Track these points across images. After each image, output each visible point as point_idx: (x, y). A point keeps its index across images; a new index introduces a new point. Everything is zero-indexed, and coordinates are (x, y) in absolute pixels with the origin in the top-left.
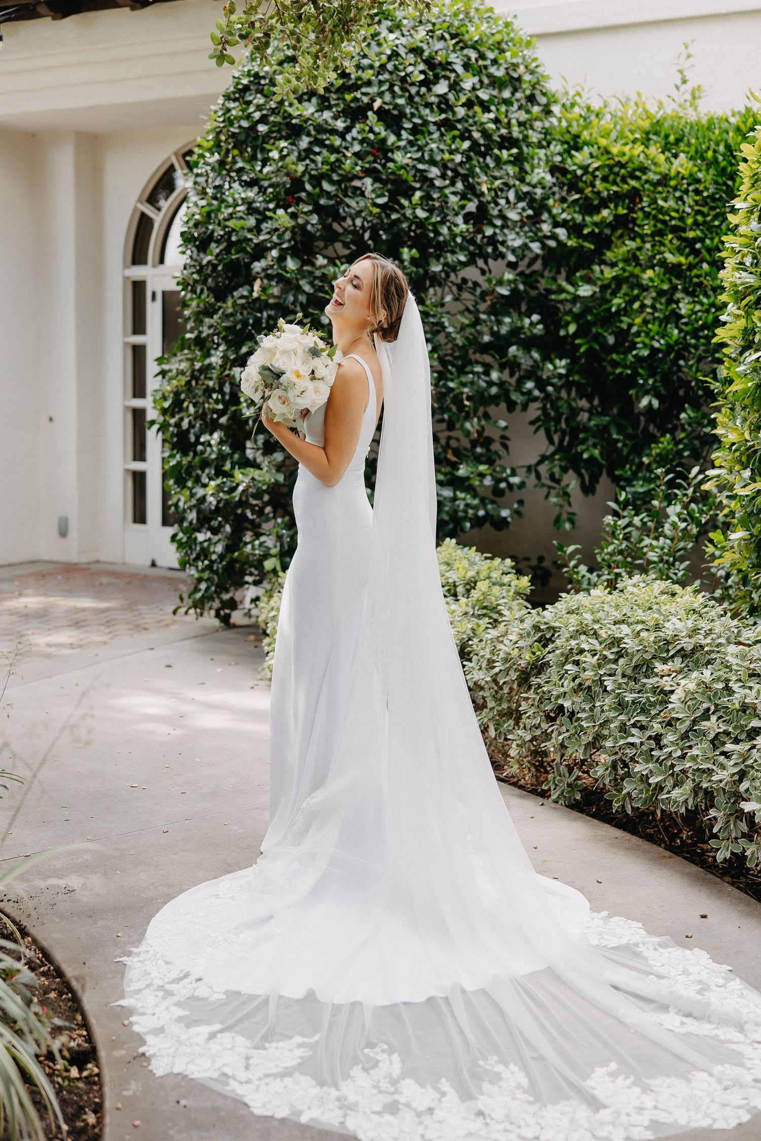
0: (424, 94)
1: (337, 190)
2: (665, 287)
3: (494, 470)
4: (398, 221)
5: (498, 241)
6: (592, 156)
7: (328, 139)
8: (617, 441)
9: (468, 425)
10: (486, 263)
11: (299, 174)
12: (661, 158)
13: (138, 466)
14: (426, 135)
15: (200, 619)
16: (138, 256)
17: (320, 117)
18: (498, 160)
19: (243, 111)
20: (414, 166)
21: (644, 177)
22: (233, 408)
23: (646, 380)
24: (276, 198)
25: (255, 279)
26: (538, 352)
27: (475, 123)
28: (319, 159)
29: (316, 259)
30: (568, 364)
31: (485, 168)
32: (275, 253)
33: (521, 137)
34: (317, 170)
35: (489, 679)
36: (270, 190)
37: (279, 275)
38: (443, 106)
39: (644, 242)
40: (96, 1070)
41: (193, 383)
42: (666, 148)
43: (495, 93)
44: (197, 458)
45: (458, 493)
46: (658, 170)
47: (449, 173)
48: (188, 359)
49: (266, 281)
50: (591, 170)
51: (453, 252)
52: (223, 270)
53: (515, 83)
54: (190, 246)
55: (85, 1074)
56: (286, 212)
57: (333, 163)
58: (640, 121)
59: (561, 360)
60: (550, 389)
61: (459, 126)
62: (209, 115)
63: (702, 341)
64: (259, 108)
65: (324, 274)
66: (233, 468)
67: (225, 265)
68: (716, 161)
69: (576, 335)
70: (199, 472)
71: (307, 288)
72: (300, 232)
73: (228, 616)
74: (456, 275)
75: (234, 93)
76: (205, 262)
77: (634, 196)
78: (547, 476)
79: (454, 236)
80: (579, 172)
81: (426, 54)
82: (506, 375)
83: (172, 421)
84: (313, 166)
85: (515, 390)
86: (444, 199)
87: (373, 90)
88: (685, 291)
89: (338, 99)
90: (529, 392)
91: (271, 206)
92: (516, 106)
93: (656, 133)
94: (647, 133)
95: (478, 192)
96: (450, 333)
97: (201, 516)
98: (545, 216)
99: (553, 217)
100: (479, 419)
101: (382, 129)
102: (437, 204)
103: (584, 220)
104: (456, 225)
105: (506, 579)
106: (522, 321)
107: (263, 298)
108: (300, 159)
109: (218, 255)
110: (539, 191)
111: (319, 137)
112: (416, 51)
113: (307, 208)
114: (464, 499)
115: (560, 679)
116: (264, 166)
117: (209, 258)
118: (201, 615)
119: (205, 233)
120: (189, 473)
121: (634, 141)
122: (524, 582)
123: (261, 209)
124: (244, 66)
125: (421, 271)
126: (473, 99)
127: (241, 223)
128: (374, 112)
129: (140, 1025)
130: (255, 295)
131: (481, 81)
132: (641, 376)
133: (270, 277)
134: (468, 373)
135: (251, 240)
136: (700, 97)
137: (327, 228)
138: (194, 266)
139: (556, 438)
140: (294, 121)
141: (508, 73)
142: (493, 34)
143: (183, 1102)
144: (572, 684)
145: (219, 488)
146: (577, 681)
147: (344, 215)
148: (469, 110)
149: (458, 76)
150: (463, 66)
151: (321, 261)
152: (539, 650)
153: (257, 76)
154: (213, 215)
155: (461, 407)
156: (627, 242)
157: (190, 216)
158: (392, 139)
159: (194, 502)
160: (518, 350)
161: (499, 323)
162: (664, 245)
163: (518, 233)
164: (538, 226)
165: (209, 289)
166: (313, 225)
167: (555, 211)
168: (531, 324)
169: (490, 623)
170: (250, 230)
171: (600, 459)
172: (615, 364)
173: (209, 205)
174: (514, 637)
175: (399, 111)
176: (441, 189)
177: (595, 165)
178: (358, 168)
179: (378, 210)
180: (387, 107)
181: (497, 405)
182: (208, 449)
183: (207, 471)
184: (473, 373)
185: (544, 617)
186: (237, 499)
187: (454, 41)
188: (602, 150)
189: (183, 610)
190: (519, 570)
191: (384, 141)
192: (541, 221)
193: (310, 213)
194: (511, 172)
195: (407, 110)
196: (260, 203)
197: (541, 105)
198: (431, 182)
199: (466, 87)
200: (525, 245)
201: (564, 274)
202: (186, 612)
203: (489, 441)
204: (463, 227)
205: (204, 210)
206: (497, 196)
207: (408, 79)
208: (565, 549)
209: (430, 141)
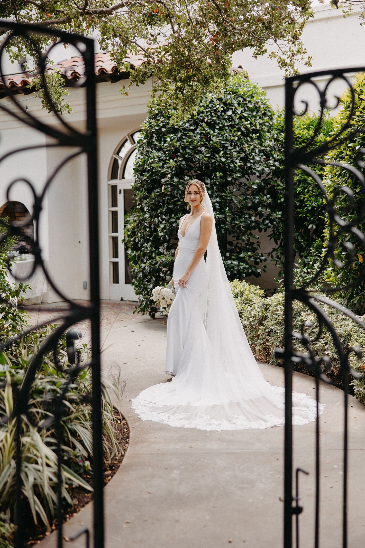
0: (223, 115)
1: (192, 152)
3: (255, 255)
4: (215, 162)
5: (253, 168)
7: (188, 133)
8: (301, 242)
9: (244, 238)
10: (249, 176)
11: (178, 146)
13: (115, 260)
14: (224, 130)
15: (143, 316)
16: (114, 176)
17: (185, 125)
18: (252, 139)
20: (220, 142)
22: (156, 233)
23: (310, 218)
24: (169, 155)
25: (163, 185)
26: (270, 209)
27: (243, 125)
28: (185, 141)
29: (185, 177)
30: (282, 213)
31: (247, 141)
32: (169, 176)
33: (260, 129)
34: (184, 145)
35: (248, 324)
36: (167, 152)
37: (171, 183)
38: (230, 119)
40: (125, 422)
41: (140, 225)
43: (250, 113)
44: (142, 253)
45: (240, 263)
47: (233, 144)
48: (137, 216)
49: (166, 186)
51: (236, 173)
52: (150, 182)
53: (257, 109)
54: (137, 174)
55: (122, 423)
56: (173, 160)
57: (190, 142)
58: (306, 121)
59: (279, 212)
60: (275, 223)
61: (237, 127)
62: (143, 125)
64: (162, 122)
66: (155, 256)
67: (151, 180)
69: (284, 202)
70: (143, 258)
71: (182, 188)
72: (179, 168)
73: (154, 315)
74: (238, 181)
75: (152, 116)
76: (143, 180)
78: (276, 256)
79: (236, 167)
81: (224, 100)
82: (257, 219)
83: (132, 239)
84: (183, 143)
85: (262, 224)
86: (231, 154)
87: (204, 115)
89: (191, 119)
90: (267, 224)
91: (168, 158)
92: (258, 118)
93: (312, 125)
94: (309, 125)
95: (244, 151)
96: (235, 203)
97: (144, 275)
98: (271, 158)
99: (274, 158)
100: (248, 235)
101: (208, 129)
102: (229, 156)
104: (236, 163)
105: (256, 292)
106: (263, 197)
107: (165, 192)
108: (178, 141)
109: (148, 177)
110: (268, 149)
111: (185, 132)
112: (220, 99)
114: (243, 265)
115: (271, 320)
116: (165, 143)
117: (145, 178)
118: (144, 314)
119: (143, 168)
120: (139, 259)
121: (304, 129)
122: (262, 292)
123: (164, 159)
125: (224, 181)
126: (242, 116)
127: (157, 165)
128: (205, 123)
129: (137, 412)
130: (163, 191)
131: (245, 109)
132: (308, 217)
133: (168, 185)
134: (243, 218)
135: (160, 171)
137: (188, 165)
138: (139, 181)
139: (279, 242)
140: (175, 127)
141: (255, 106)
142: (249, 91)
143: (151, 426)
144: (275, 322)
145: (151, 264)
146: (277, 321)
147: (195, 161)
148: (240, 120)
149: (236, 108)
150: (237, 104)
152: (265, 312)
154: (146, 162)
155: (241, 231)
157: (136, 162)
158: (212, 132)
159: (141, 269)
160: (262, 208)
162: (316, 168)
163: (260, 165)
165: (145, 189)
166: (183, 165)
167: (275, 156)
168: (267, 199)
169: (249, 305)
170: (160, 167)
172: (300, 213)
173: (144, 158)
174: (257, 309)
175: (214, 122)
176: (230, 150)
178: (199, 144)
179: (207, 159)
180: (209, 121)
181: (255, 229)
182: (146, 249)
183: (146, 258)
184: (245, 218)
185: (267, 301)
186: (157, 267)
187: (234, 95)
189: (137, 312)
190: (261, 289)
191: (209, 133)
192: (269, 160)
193: (182, 160)
194: (257, 142)
195: (217, 122)
196: (163, 157)
197: (268, 116)
198: (226, 148)
199: (239, 112)
200: (263, 169)
201: (280, 179)
202: (138, 313)
203: (252, 244)
204: (239, 164)
205: (143, 160)
206: (252, 152)
207: (217, 110)
208: (279, 281)
209: (226, 133)
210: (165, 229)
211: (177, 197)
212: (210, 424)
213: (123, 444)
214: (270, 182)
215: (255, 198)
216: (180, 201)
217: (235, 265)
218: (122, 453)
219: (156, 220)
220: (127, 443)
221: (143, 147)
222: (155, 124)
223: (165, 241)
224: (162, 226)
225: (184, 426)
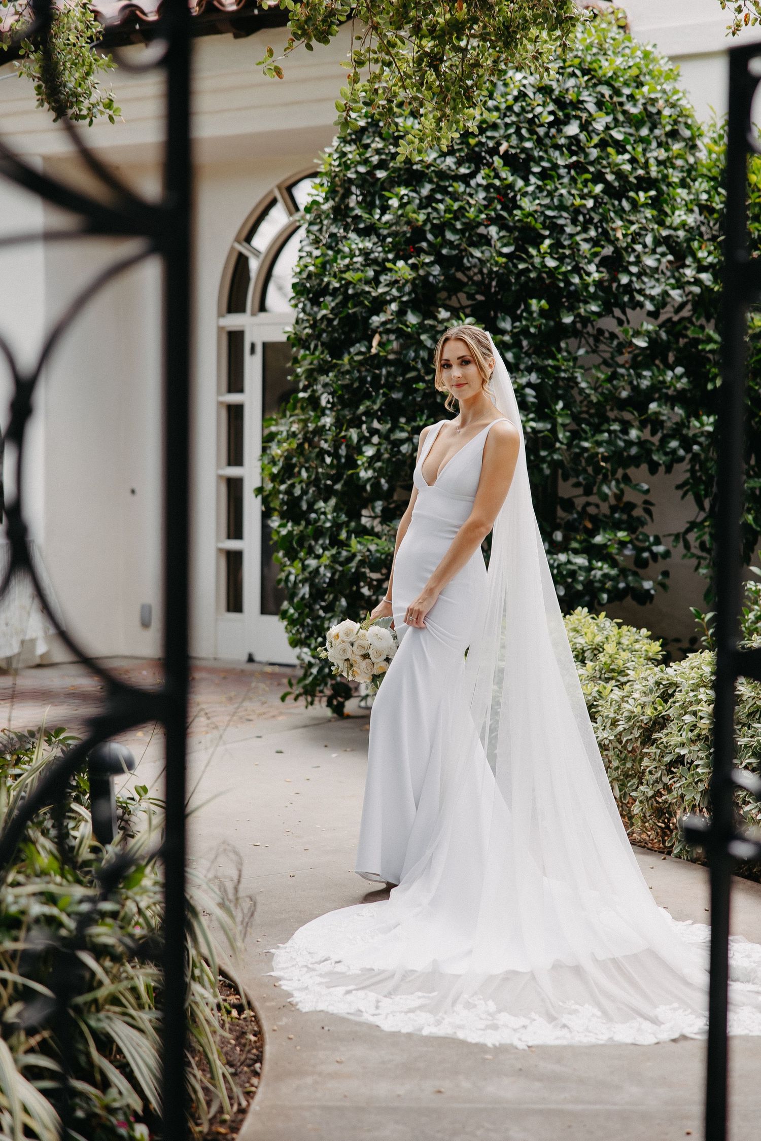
0: (554, 136)
1: (460, 239)
3: (637, 539)
4: (527, 270)
5: (635, 289)
7: (451, 186)
9: (605, 489)
10: (624, 313)
11: (420, 223)
13: (233, 545)
14: (556, 179)
15: (310, 707)
16: (235, 303)
17: (442, 163)
18: (634, 204)
19: (360, 155)
20: (542, 213)
22: (350, 472)
24: (394, 247)
25: (375, 332)
26: (682, 407)
27: (609, 164)
28: (441, 207)
29: (439, 312)
30: (716, 421)
31: (620, 212)
32: (394, 307)
33: (660, 176)
34: (439, 218)
35: (612, 738)
36: (389, 240)
37: (398, 329)
38: (574, 148)
40: (252, 1014)
41: (306, 446)
43: (631, 131)
44: (310, 527)
45: (594, 562)
47: (581, 218)
49: (385, 336)
51: (586, 302)
52: (338, 324)
53: (651, 118)
54: (302, 299)
55: (243, 1016)
56: (406, 263)
57: (456, 211)
59: (708, 416)
60: (696, 448)
61: (592, 169)
62: (322, 159)
64: (378, 152)
67: (341, 319)
70: (313, 543)
71: (429, 343)
72: (421, 285)
73: (341, 705)
74: (593, 326)
75: (350, 134)
76: (319, 317)
78: (697, 544)
79: (588, 285)
82: (646, 434)
83: (283, 487)
84: (435, 215)
85: (658, 450)
86: (575, 247)
87: (499, 133)
89: (461, 142)
90: (674, 451)
91: (390, 256)
92: (654, 145)
95: (612, 238)
96: (583, 389)
97: (314, 591)
98: (689, 261)
99: (698, 261)
100: (618, 482)
101: (509, 174)
102: (567, 252)
104: (589, 274)
105: (637, 646)
106: (663, 373)
107: (381, 354)
108: (421, 207)
109: (333, 309)
110: (681, 233)
111: (442, 184)
112: (545, 90)
113: (428, 259)
114: (601, 569)
115: (679, 731)
116: (383, 213)
117: (324, 312)
118: (312, 703)
119: (320, 285)
120: (301, 545)
122: (656, 646)
123: (380, 260)
125: (552, 323)
126: (608, 138)
127: (359, 275)
128: (500, 157)
129: (285, 986)
130: (374, 351)
131: (616, 120)
133: (389, 332)
134: (604, 431)
135: (369, 293)
137: (450, 278)
138: (308, 320)
139: (707, 503)
140: (415, 167)
141: (645, 109)
142: (630, 67)
143: (326, 1028)
144: (690, 735)
145: (334, 559)
146: (696, 732)
147: (468, 265)
148: (602, 151)
149: (590, 115)
150: (595, 104)
151: (443, 314)
152: (661, 705)
154: (328, 266)
155: (598, 469)
157: (302, 266)
158: (520, 183)
159: (306, 574)
160: (660, 406)
163: (658, 280)
164: (681, 270)
165: (323, 344)
166: (435, 276)
167: (701, 254)
168: (675, 377)
169: (616, 685)
170: (368, 282)
171: (754, 526)
173: (323, 255)
174: (638, 696)
175: (527, 154)
176: (571, 236)
178: (483, 216)
179: (504, 260)
180: (514, 151)
181: (638, 466)
182: (322, 517)
183: (321, 542)
184: (610, 432)
185: (667, 674)
186: (353, 570)
187: (586, 78)
189: (293, 696)
190: (653, 638)
191: (511, 186)
192: (684, 266)
193: (432, 264)
194: (649, 216)
195: (536, 154)
196: (378, 253)
197: (684, 140)
198: (561, 229)
199: (599, 126)
200: (665, 294)
201: (713, 321)
202: (296, 699)
203: (630, 506)
204: (596, 276)
205: (319, 261)
206: (634, 241)
207: (536, 120)
208: (703, 616)
209: (559, 186)
210: (379, 460)
211: (415, 369)
212: (495, 1027)
213: (243, 1078)
214: (686, 328)
215: (639, 376)
216: (424, 381)
217: (580, 568)
218: (240, 1104)
219: (353, 434)
220: (257, 1074)
221: (321, 222)
222: (358, 158)
223: (377, 493)
224: (369, 451)
225: (421, 1029)
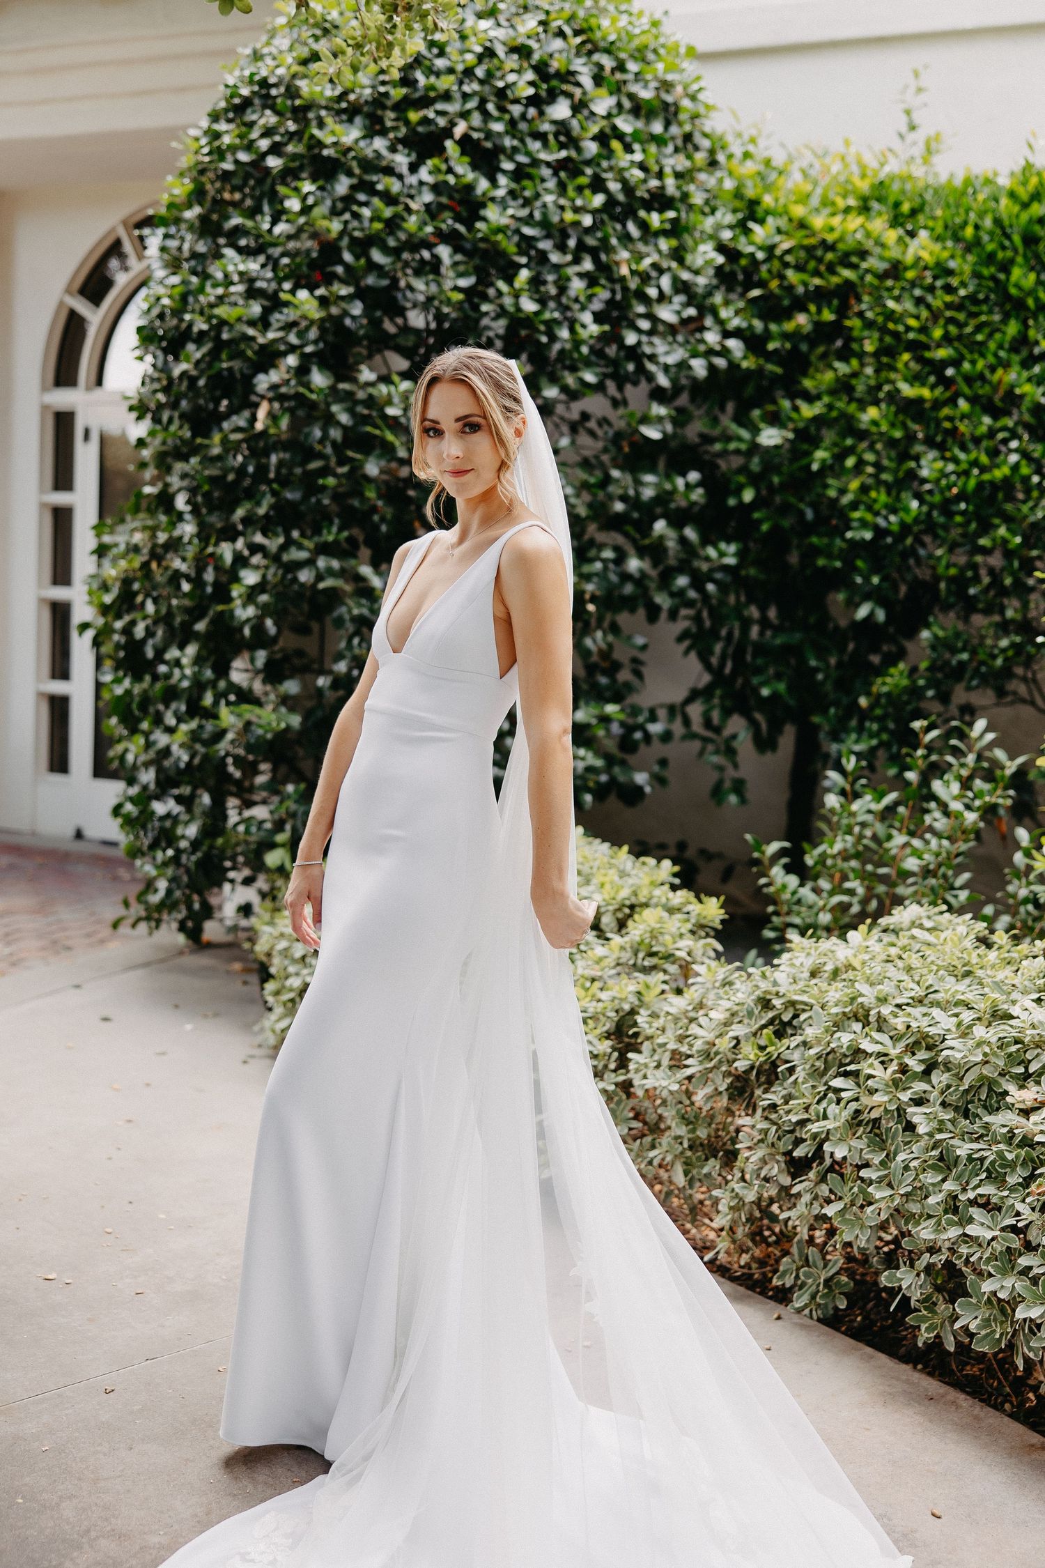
0: (533, 119)
1: (393, 263)
2: (898, 434)
3: (625, 712)
4: (492, 315)
5: (644, 354)
6: (779, 231)
7: (380, 182)
8: (816, 670)
9: (588, 642)
10: (620, 388)
11: (334, 235)
12: (892, 236)
13: (58, 687)
14: (538, 181)
15: (155, 936)
16: (64, 374)
17: (368, 146)
18: (645, 228)
19: (241, 136)
20: (517, 231)
21: (864, 265)
22: (220, 608)
23: (867, 579)
24: (293, 273)
25: (257, 405)
26: (694, 529)
27: (612, 167)
28: (366, 212)
29: (359, 371)
30: (739, 551)
31: (626, 238)
32: (292, 360)
33: (677, 194)
34: (362, 230)
36: (286, 261)
37: (298, 397)
38: (562, 138)
39: (862, 365)
41: (154, 565)
42: (896, 221)
43: (640, 124)
44: (158, 686)
46: (887, 254)
47: (572, 243)
49: (276, 405)
50: (778, 252)
51: (573, 369)
52: (206, 385)
53: (669, 113)
54: (152, 348)
56: (312, 295)
57: (389, 220)
58: (855, 180)
59: (729, 543)
60: (710, 588)
61: (589, 171)
62: (186, 144)
63: (958, 519)
64: (267, 133)
65: (371, 396)
66: (216, 703)
67: (209, 378)
68: (977, 242)
69: (754, 505)
70: (161, 707)
71: (344, 418)
72: (333, 330)
73: (199, 930)
75: (226, 110)
76: (176, 372)
77: (848, 292)
78: (701, 719)
79: (577, 343)
80: (760, 255)
81: (536, 57)
82: (647, 566)
83: (119, 625)
84: (355, 224)
85: (660, 590)
86: (564, 284)
87: (453, 108)
88: (930, 442)
89: (396, 120)
90: (681, 593)
91: (287, 286)
92: (670, 147)
93: (879, 200)
94: (867, 199)
95: (616, 276)
97: (162, 777)
98: (709, 322)
99: (720, 322)
100: (605, 634)
101: (468, 168)
102: (552, 291)
103: (766, 329)
104: (583, 326)
105: (677, 899)
106: (673, 480)
107: (272, 431)
108: (334, 213)
109: (197, 363)
111: (367, 178)
112: (522, 51)
113: (344, 291)
114: (582, 758)
115: (820, 1102)
116: (275, 222)
117: (184, 366)
118: (157, 929)
119: (177, 328)
120: (144, 711)
121: (847, 210)
123: (270, 291)
124: (242, 69)
126: (608, 131)
127: (239, 311)
128: (456, 142)
130: (259, 426)
131: (619, 104)
132: (859, 571)
133: (281, 398)
134: (591, 561)
135: (253, 339)
136: (938, 152)
137: (375, 324)
138: (159, 380)
139: (714, 661)
140: (325, 152)
141: (658, 96)
142: (635, 35)
144: (844, 1114)
145: (195, 736)
147: (403, 303)
148: (602, 146)
149: (584, 93)
150: (593, 78)
151: (366, 375)
152: (771, 1043)
153: (264, 83)
154: (191, 299)
155: (580, 614)
156: (837, 364)
157: (152, 300)
158: (483, 185)
159: (152, 754)
160: (666, 526)
161: (638, 483)
162: (895, 369)
163: (673, 343)
164: (698, 335)
165: (182, 416)
166: (354, 318)
167: (724, 314)
168: (687, 485)
169: (665, 982)
170: (252, 323)
171: (787, 699)
172: (816, 551)
173: (184, 282)
174: (718, 1015)
175: (494, 143)
176: (557, 268)
177: (786, 245)
178: (429, 230)
179: (460, 298)
180: (475, 135)
181: (633, 610)
182: (177, 672)
183: (174, 706)
184: (601, 561)
185: (775, 983)
186: (223, 753)
187: (578, 40)
188: (795, 224)
189: (131, 921)
190: (694, 884)
191: (470, 188)
192: (705, 326)
193: (350, 298)
194: (664, 248)
195: (507, 142)
196: (268, 280)
198: (543, 257)
199: (598, 110)
201: (729, 411)
202: (134, 926)
203: (617, 666)
204: (594, 329)
205: (177, 291)
206: (644, 282)
207: (509, 92)
208: (764, 847)
209: (542, 192)
210: (263, 591)
211: (321, 456)
216: (335, 475)
219: (226, 551)
222: (237, 141)
223: (260, 639)
224: (250, 578)
